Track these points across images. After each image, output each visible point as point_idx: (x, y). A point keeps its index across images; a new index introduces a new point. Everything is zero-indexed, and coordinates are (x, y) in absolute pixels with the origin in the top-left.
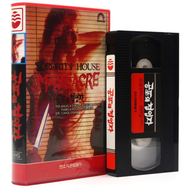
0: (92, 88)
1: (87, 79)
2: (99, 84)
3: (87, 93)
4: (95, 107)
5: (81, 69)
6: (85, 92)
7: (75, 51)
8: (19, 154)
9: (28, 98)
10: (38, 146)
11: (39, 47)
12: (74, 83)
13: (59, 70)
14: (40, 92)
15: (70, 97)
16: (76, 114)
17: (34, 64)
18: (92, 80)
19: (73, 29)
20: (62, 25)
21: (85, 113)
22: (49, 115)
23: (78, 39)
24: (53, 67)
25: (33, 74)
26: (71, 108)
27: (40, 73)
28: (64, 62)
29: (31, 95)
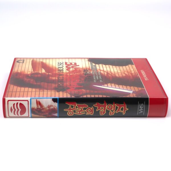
0: (78, 66)
1: (71, 68)
2: (75, 62)
3: (83, 68)
4: (94, 64)
5: (63, 70)
6: (82, 69)
7: (48, 73)
8: (140, 104)
9: (89, 96)
10: (131, 91)
11: (44, 90)
12: (75, 74)
13: (64, 80)
14: (83, 90)
15: (86, 75)
16: (101, 73)
17: (58, 93)
18: (72, 65)
19: (29, 74)
20: (25, 79)
21: (99, 68)
22: (103, 86)
23: (37, 72)
24: (61, 83)
25: (68, 93)
26: (95, 75)
27: (67, 90)
28: (57, 78)
29: (86, 94)
